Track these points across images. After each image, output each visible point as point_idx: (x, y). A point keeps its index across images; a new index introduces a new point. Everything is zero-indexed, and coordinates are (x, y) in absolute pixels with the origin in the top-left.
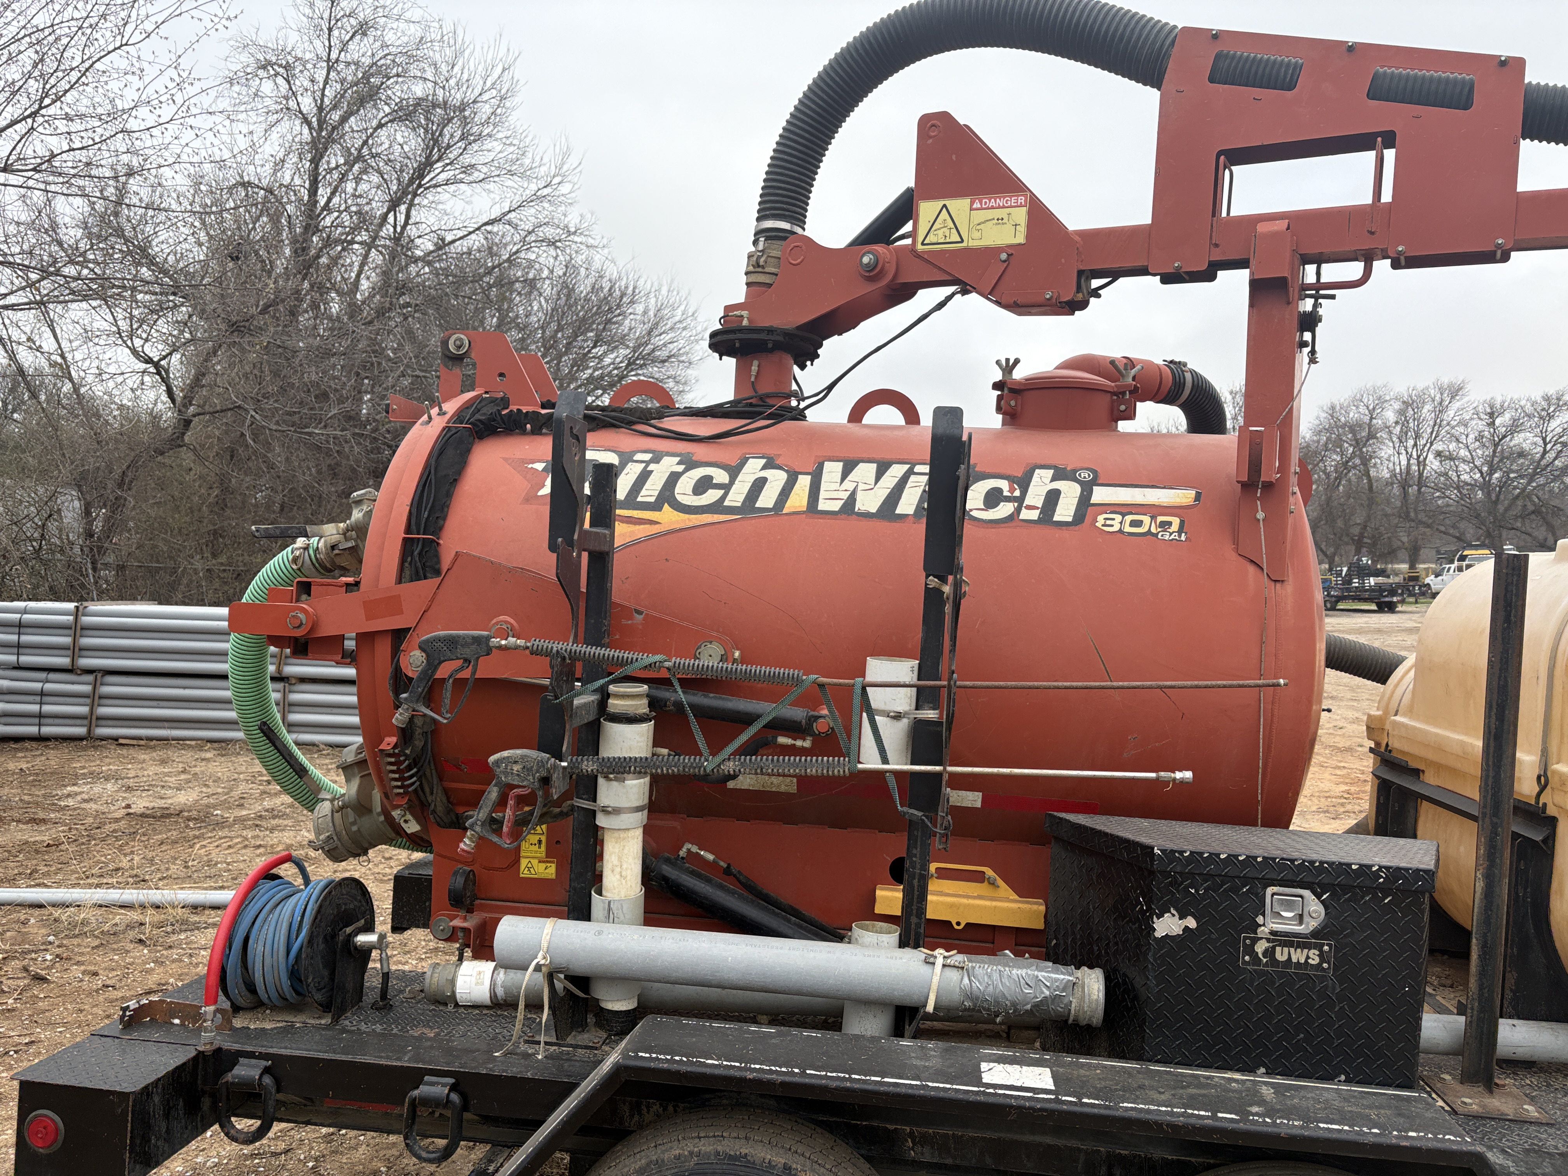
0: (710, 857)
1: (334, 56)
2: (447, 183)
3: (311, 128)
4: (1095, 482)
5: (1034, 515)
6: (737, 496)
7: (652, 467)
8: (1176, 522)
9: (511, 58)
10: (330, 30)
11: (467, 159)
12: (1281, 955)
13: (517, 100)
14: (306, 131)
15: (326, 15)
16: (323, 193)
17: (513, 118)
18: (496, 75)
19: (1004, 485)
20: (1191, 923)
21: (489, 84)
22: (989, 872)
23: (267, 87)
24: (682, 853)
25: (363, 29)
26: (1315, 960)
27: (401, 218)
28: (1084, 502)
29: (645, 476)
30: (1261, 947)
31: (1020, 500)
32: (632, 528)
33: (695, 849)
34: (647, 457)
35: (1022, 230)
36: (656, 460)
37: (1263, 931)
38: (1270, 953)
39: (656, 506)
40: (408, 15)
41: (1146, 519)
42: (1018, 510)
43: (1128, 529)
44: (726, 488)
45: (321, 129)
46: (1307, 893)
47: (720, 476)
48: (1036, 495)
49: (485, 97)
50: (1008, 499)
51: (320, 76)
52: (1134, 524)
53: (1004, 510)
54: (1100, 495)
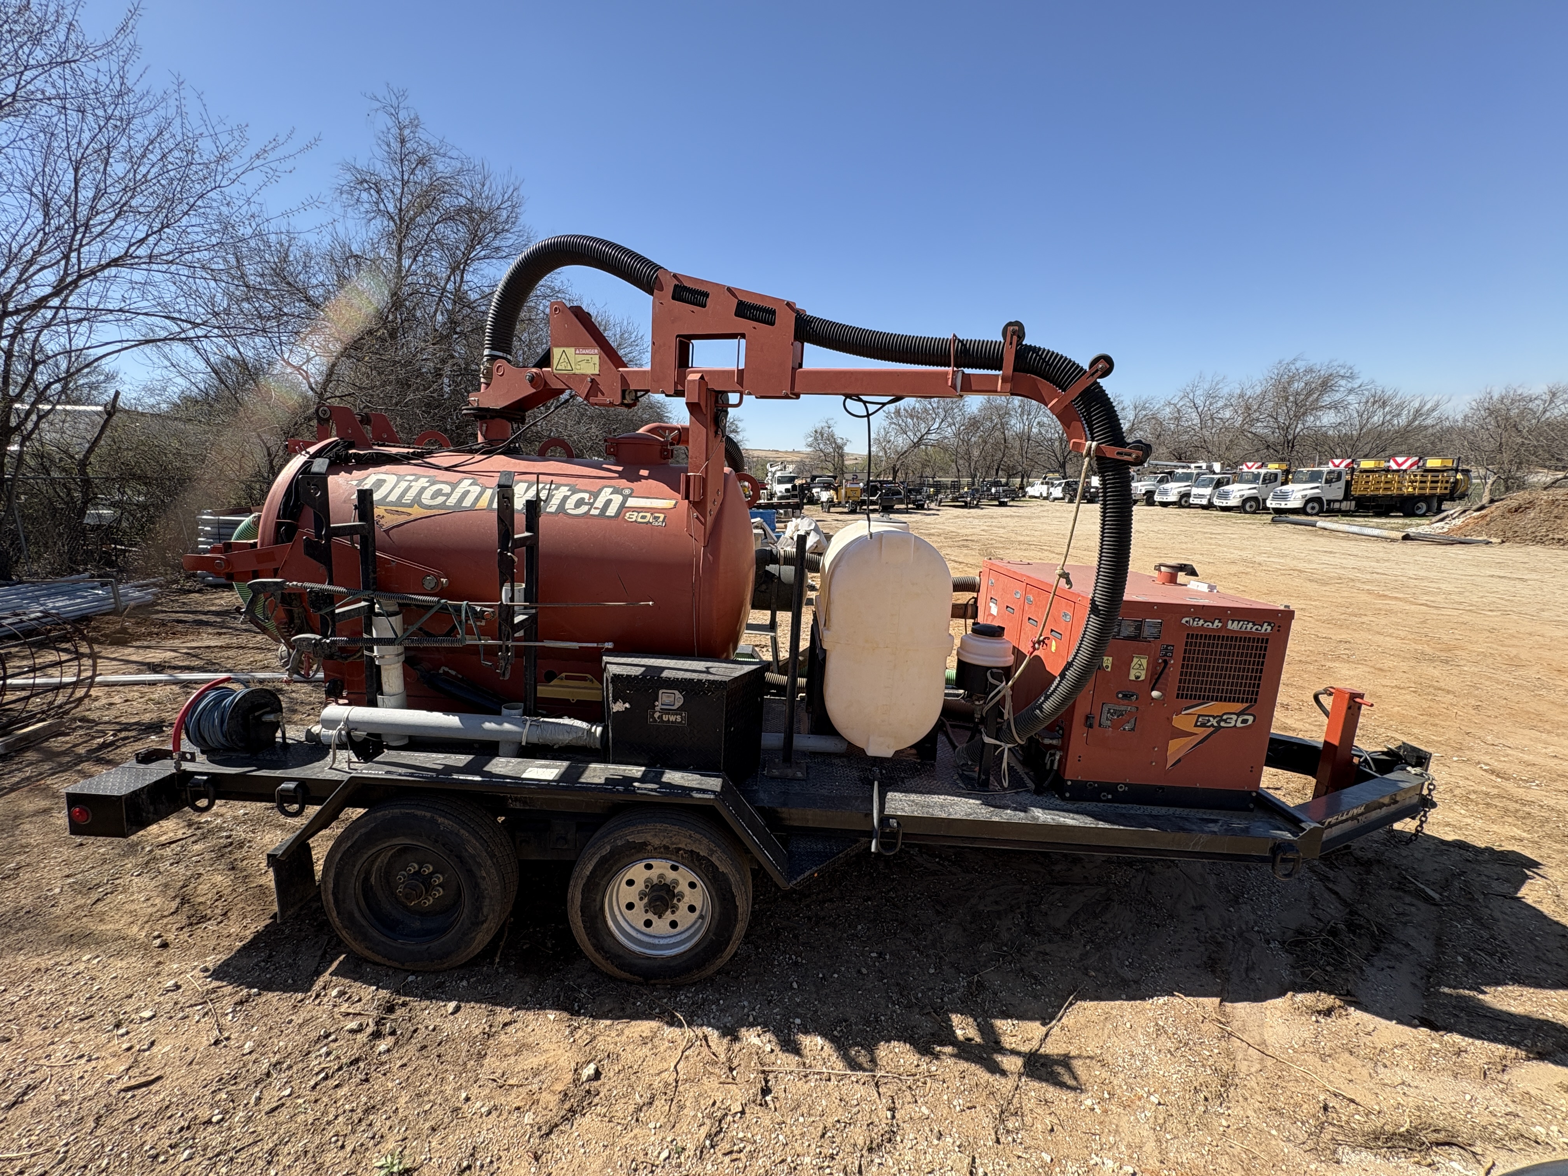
0: (453, 673)
1: (406, 178)
2: (485, 257)
3: (396, 224)
4: (630, 496)
5: (596, 512)
6: (452, 501)
7: (413, 484)
8: (662, 516)
9: (517, 184)
10: (402, 160)
11: (496, 243)
12: (665, 718)
13: (523, 209)
14: (392, 224)
15: (398, 151)
16: (406, 263)
17: (522, 219)
18: (510, 192)
19: (586, 496)
20: (627, 705)
21: (506, 197)
22: (589, 676)
23: (365, 196)
24: (441, 671)
25: (422, 162)
26: (679, 720)
27: (458, 279)
28: (622, 506)
29: (409, 488)
30: (657, 715)
31: (592, 504)
32: (396, 516)
33: (446, 669)
34: (411, 478)
35: (597, 366)
36: (416, 480)
37: (657, 708)
38: (660, 717)
39: (411, 506)
40: (449, 154)
41: (648, 515)
42: (590, 510)
43: (639, 520)
44: (449, 495)
45: (401, 224)
46: (676, 692)
47: (447, 489)
48: (599, 503)
49: (503, 206)
50: (586, 504)
51: (398, 191)
52: (643, 517)
53: (584, 509)
54: (631, 502)
